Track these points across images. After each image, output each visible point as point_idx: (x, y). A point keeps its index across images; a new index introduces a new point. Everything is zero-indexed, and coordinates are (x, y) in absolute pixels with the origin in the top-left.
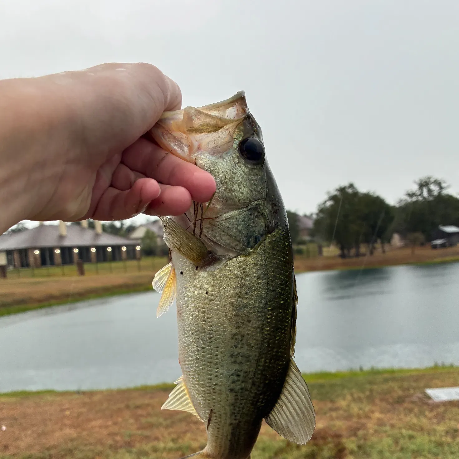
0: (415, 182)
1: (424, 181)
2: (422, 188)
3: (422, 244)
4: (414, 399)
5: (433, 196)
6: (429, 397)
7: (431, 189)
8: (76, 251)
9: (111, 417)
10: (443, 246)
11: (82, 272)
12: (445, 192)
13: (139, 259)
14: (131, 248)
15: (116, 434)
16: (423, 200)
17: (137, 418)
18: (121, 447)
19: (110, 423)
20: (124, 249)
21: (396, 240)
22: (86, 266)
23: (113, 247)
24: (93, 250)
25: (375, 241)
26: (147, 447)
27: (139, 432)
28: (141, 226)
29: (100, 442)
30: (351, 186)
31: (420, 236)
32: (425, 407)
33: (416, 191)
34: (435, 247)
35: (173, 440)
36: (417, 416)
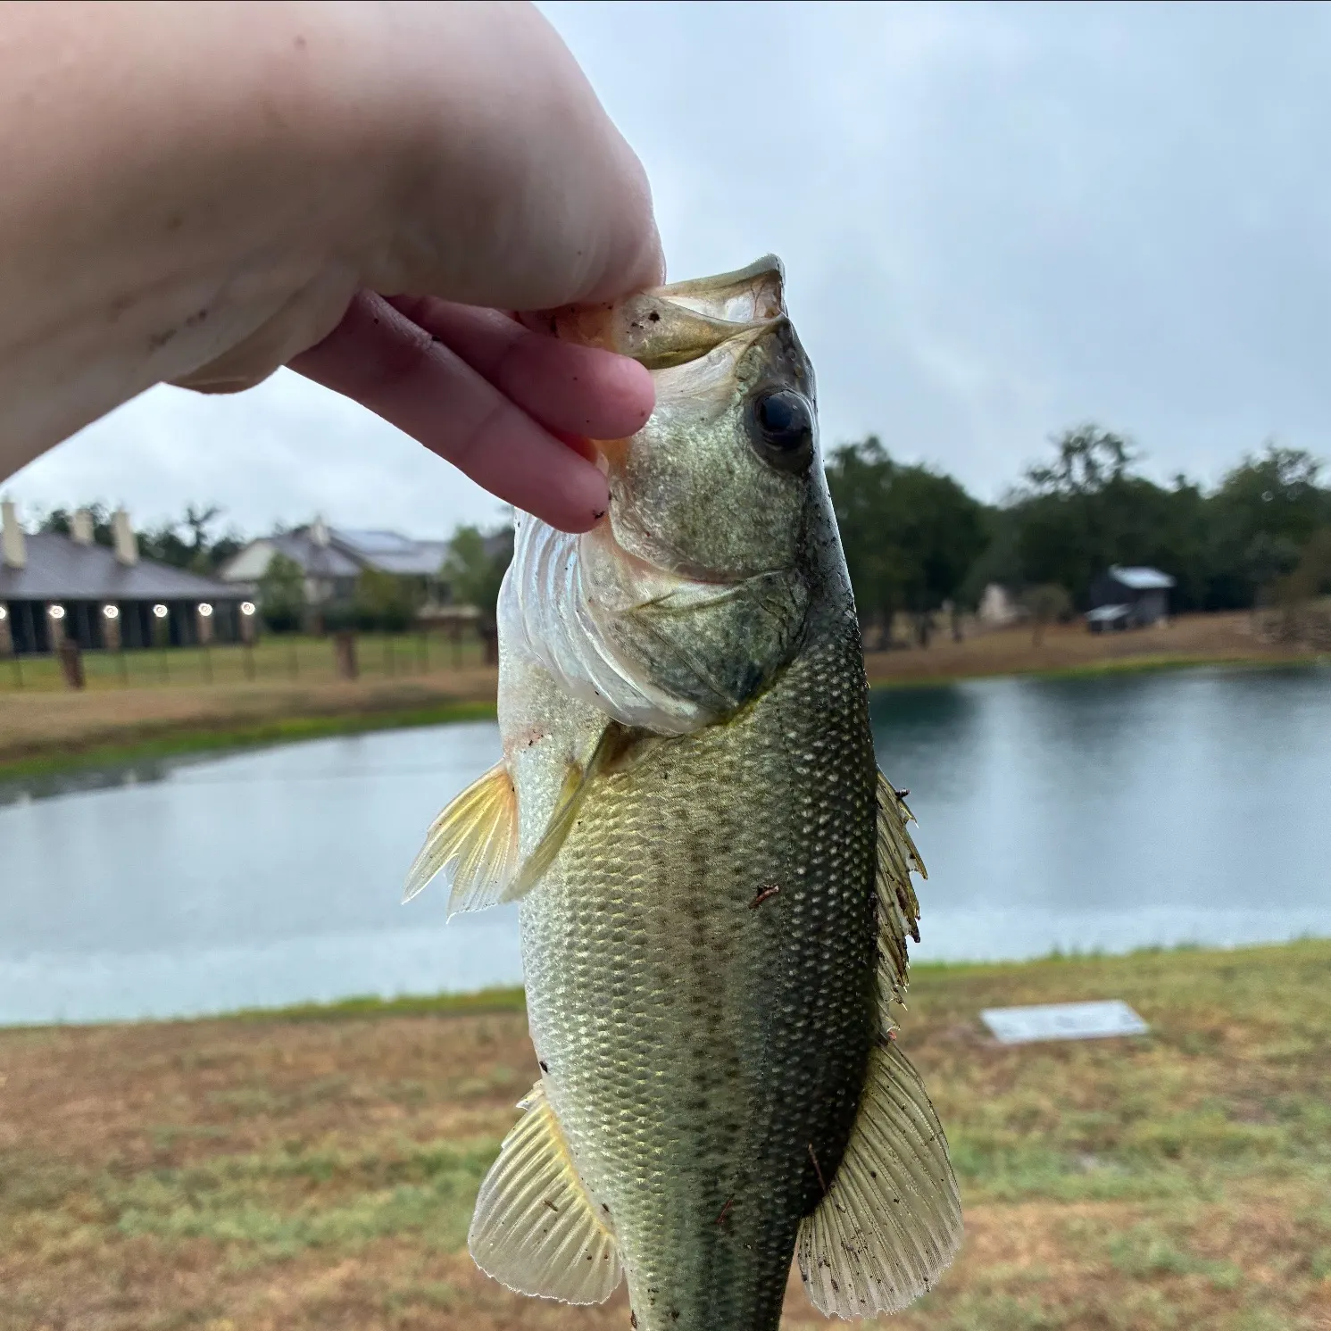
0: (1051, 439)
1: (1077, 435)
2: (1071, 456)
3: (1065, 619)
4: (950, 1035)
5: (1100, 480)
6: (987, 1032)
7: (1096, 461)
8: (57, 612)
9: (126, 1088)
10: (1119, 625)
11: (76, 679)
12: (1132, 471)
13: (250, 644)
14: (227, 608)
15: (131, 1134)
16: (1071, 490)
17: (197, 1092)
18: (141, 1168)
19: (119, 1105)
20: (205, 610)
21: (996, 603)
22: (89, 662)
23: (171, 604)
24: (111, 612)
25: (937, 607)
26: (215, 1165)
27: (199, 1129)
28: (259, 541)
29: (85, 1155)
30: (873, 443)
31: (1058, 596)
32: (973, 1056)
33: (1054, 466)
34: (1097, 627)
35: (293, 1149)
36: (947, 1079)
